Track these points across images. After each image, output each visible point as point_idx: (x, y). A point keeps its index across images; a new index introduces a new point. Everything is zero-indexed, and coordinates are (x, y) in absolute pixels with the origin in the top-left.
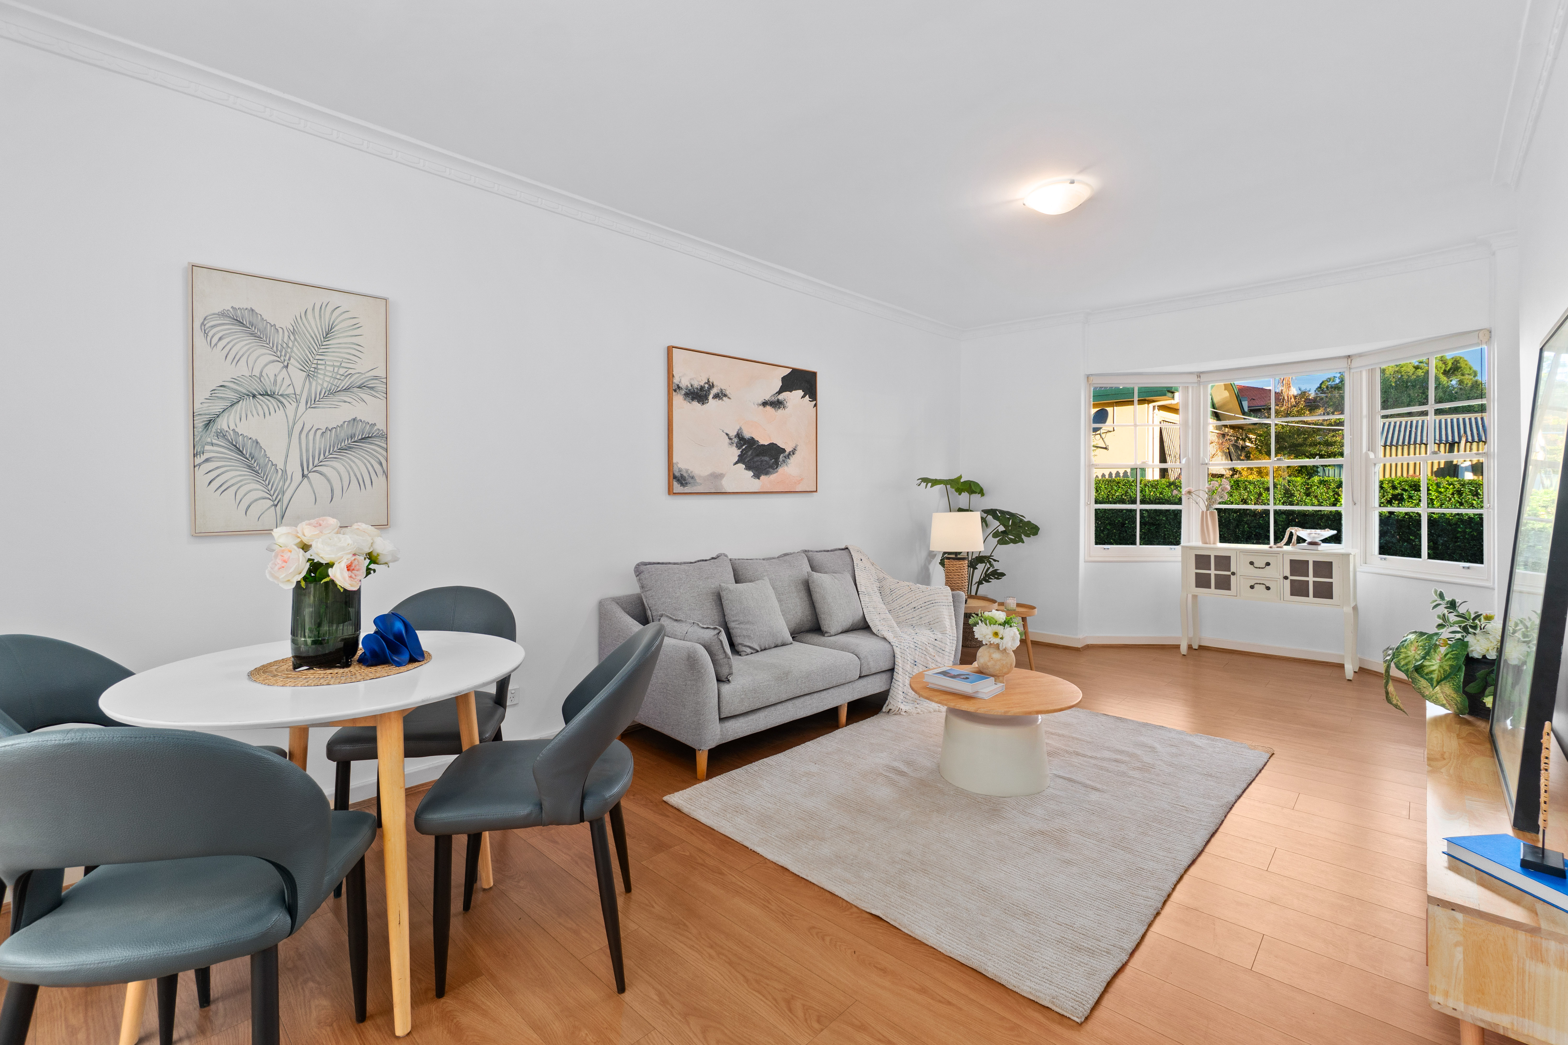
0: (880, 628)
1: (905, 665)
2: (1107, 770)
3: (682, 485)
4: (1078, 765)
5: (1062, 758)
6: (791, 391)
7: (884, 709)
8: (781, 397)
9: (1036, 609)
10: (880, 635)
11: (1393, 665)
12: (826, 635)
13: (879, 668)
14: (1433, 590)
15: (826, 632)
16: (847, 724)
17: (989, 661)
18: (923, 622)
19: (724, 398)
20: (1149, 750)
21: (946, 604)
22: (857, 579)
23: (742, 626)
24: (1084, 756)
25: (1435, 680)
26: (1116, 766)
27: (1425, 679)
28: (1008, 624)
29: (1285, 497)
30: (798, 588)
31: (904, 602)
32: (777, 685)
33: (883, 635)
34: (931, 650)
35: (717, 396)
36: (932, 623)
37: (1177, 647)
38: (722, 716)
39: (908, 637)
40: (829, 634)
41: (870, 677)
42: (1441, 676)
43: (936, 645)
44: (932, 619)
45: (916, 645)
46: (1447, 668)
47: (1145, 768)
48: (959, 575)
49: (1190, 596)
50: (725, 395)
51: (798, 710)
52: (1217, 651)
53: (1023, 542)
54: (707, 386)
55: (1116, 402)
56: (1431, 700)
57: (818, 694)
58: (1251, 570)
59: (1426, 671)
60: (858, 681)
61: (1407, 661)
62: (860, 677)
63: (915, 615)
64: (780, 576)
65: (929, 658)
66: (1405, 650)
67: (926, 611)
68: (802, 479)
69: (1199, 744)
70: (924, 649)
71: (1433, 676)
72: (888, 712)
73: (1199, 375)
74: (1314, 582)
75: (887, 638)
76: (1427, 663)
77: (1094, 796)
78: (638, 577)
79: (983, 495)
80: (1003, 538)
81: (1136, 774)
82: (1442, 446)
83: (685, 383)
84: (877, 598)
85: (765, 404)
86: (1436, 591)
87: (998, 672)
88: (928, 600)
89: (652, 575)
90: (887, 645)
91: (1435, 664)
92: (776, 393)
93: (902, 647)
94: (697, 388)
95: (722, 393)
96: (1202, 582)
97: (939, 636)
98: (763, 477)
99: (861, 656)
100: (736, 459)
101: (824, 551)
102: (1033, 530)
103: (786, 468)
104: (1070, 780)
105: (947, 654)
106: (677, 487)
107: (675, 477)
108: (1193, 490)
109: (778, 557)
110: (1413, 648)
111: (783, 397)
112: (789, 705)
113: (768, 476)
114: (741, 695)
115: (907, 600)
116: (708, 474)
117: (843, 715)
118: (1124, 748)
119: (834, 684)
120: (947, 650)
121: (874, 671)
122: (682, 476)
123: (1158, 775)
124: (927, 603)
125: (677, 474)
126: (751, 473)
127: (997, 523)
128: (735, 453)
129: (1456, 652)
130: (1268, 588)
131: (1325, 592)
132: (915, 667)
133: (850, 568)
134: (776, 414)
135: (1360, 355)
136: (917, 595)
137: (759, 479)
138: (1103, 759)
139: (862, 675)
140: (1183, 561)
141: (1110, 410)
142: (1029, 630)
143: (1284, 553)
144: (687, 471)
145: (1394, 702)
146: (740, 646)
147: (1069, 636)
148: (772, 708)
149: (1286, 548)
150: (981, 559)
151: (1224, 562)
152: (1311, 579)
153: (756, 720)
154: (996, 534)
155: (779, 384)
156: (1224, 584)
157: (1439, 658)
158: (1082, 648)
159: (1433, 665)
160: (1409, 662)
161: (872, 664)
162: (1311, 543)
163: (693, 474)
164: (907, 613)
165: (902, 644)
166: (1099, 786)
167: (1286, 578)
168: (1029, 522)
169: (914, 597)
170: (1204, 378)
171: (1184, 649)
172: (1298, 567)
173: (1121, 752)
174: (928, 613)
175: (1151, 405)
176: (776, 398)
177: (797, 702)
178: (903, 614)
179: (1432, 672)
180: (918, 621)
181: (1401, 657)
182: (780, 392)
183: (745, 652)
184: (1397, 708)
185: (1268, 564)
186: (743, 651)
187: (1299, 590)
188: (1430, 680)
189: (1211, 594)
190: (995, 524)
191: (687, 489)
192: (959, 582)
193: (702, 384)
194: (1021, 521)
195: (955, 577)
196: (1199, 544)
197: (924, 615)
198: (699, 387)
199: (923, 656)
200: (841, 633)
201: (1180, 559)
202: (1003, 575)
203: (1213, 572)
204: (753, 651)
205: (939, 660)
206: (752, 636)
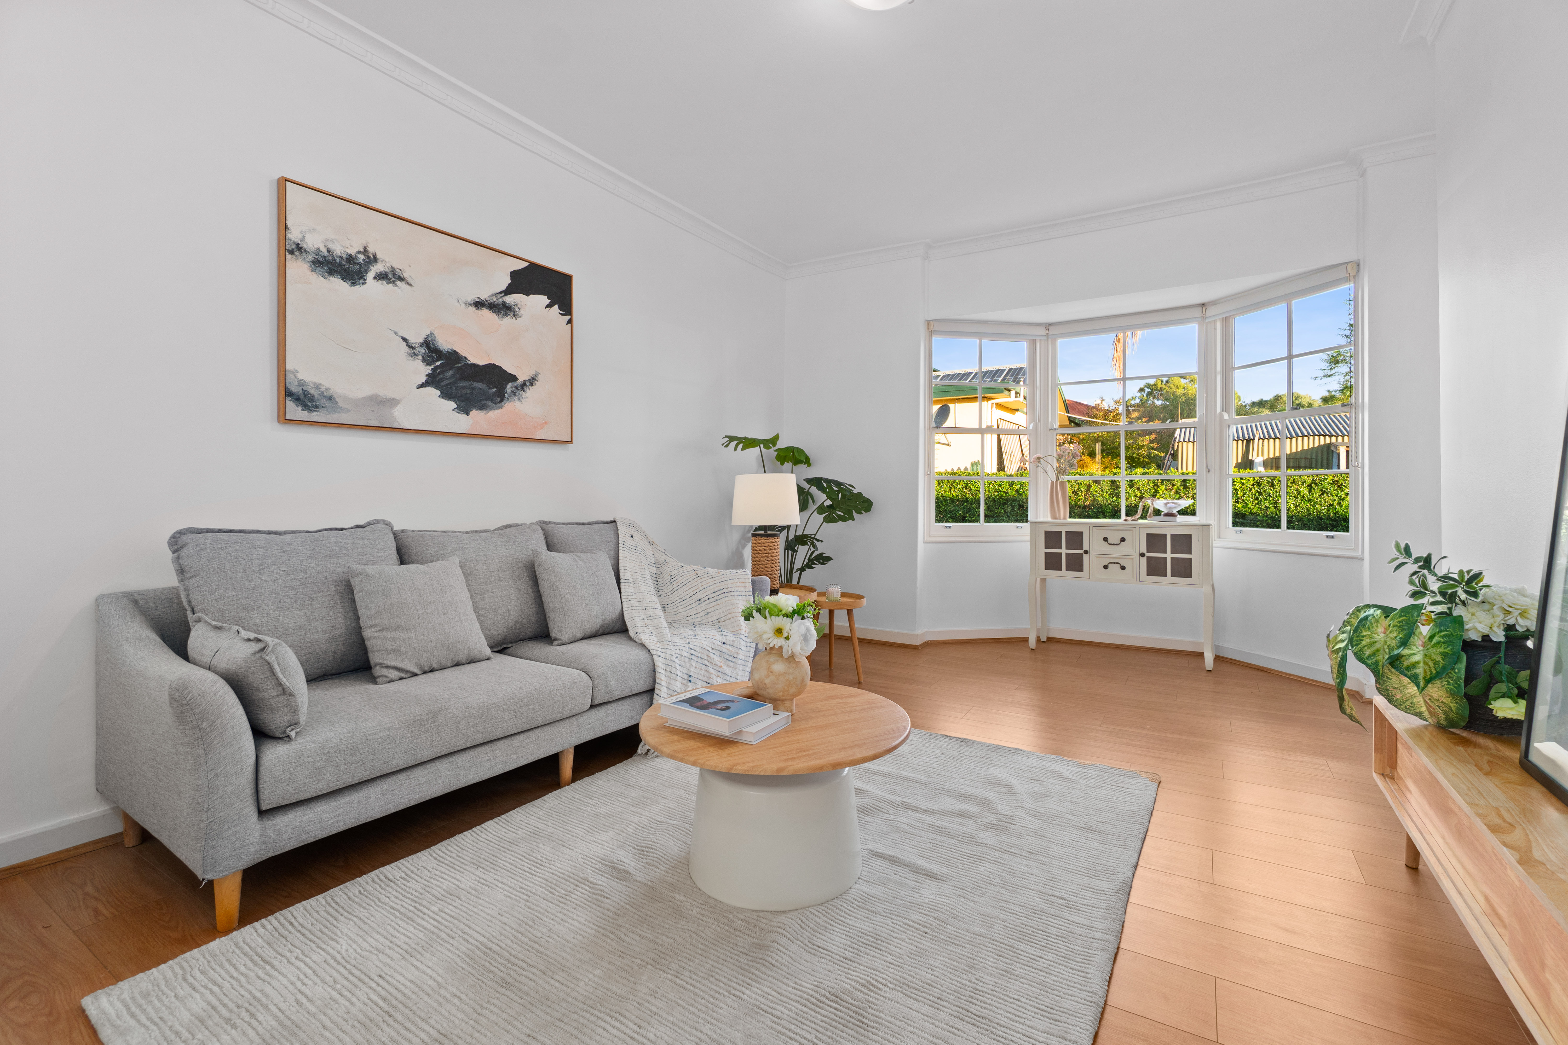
0: (640, 629)
1: (673, 682)
2: (949, 835)
3: (305, 407)
4: (907, 827)
5: (886, 816)
6: (527, 294)
7: (639, 751)
8: (510, 299)
9: (865, 599)
10: (637, 641)
11: (1350, 655)
12: (555, 643)
13: (627, 691)
14: (1394, 543)
15: (556, 639)
16: (576, 777)
17: (767, 676)
18: (710, 620)
19: (398, 283)
20: (1004, 790)
21: (743, 594)
22: (620, 561)
23: (387, 634)
24: (916, 809)
25: (1421, 677)
26: (961, 825)
27: (1406, 675)
28: (799, 615)
29: (1111, 488)
30: (517, 573)
31: (687, 592)
32: (409, 735)
33: (641, 640)
34: (716, 658)
35: (382, 277)
36: (722, 619)
37: (1025, 640)
38: (264, 807)
39: (681, 641)
40: (559, 642)
41: (612, 704)
42: (1430, 671)
43: (724, 650)
44: (722, 615)
45: (692, 652)
46: (1439, 658)
47: (1002, 825)
48: (768, 557)
49: (1038, 579)
50: (401, 279)
51: (462, 772)
52: (1066, 643)
53: (853, 519)
54: (361, 257)
55: (957, 399)
56: (1403, 706)
57: (507, 742)
58: (1105, 548)
59: (1406, 663)
60: (589, 713)
61: (1373, 649)
62: (592, 706)
63: (699, 610)
64: (486, 556)
65: (711, 670)
66: (1369, 633)
67: (715, 603)
68: (546, 423)
69: (1067, 774)
70: (705, 657)
71: (1417, 671)
72: (646, 754)
73: (1048, 326)
74: (1172, 558)
75: (646, 644)
76: (1406, 652)
77: (929, 892)
78: (176, 554)
79: (809, 465)
80: (830, 514)
81: (988, 837)
82: (1240, 442)
83: (314, 242)
84: (648, 589)
85: (479, 304)
86: (1397, 546)
87: (781, 694)
88: (719, 588)
89: (202, 550)
90: (642, 655)
91: (1416, 653)
92: (501, 293)
93: (668, 657)
94: (341, 257)
95: (394, 275)
96: (1052, 562)
97: (730, 638)
98: (474, 413)
99: (594, 674)
100: (423, 379)
101: (577, 524)
102: (864, 504)
103: (517, 403)
104: (893, 860)
105: (740, 662)
106: (294, 411)
107: (288, 393)
108: (1041, 456)
109: (494, 530)
110: (1380, 630)
111: (512, 299)
112: (443, 765)
113: (485, 412)
114: (315, 762)
115: (691, 590)
116: (364, 396)
117: (567, 766)
118: (971, 790)
119: (540, 721)
120: (740, 657)
121: (617, 695)
122: (305, 393)
123: (1020, 836)
124: (717, 593)
125: (294, 388)
126: (452, 405)
127: (824, 497)
128: (422, 371)
129: (1445, 633)
130: (1123, 568)
131: (1183, 570)
132: (689, 684)
133: (612, 547)
134: (500, 322)
135: (1214, 303)
136: (704, 583)
137: (468, 414)
138: (943, 813)
139: (596, 703)
140: (1031, 541)
141: (952, 406)
142: (856, 626)
143: (1140, 527)
144: (317, 387)
145: (1348, 711)
146: (378, 668)
147: (905, 632)
148: (402, 777)
149: (1141, 521)
150: (802, 539)
151: (1075, 539)
152: (1169, 555)
153: (359, 802)
154: (821, 509)
155: (507, 281)
156: (1076, 564)
157: (1421, 643)
158: (921, 645)
159: (1415, 654)
160: (1378, 650)
161: (613, 685)
162: (1167, 515)
163: (331, 393)
164: (689, 607)
165: (669, 652)
166: (935, 868)
167: (1142, 555)
168: (860, 494)
169: (700, 585)
170: (1053, 331)
171: (1032, 643)
172: (1155, 541)
173: (966, 797)
174: (717, 607)
175: (990, 402)
176: (501, 300)
177: (459, 759)
178: (684, 610)
179: (1414, 665)
180: (703, 618)
181: (1364, 643)
182: (508, 291)
183: (386, 676)
184: (1352, 720)
185: (1123, 540)
186: (381, 676)
187: (1155, 568)
188: (1414, 679)
189: (1062, 578)
190: (821, 498)
191: (315, 416)
192: (768, 566)
193: (352, 251)
194: (850, 491)
195: (762, 559)
196: (1049, 519)
197: (713, 609)
198: (344, 256)
199: (703, 667)
200: (583, 639)
201: (1028, 538)
202: (829, 559)
203: (1064, 551)
204: (403, 675)
205: (728, 671)
206: (403, 649)
